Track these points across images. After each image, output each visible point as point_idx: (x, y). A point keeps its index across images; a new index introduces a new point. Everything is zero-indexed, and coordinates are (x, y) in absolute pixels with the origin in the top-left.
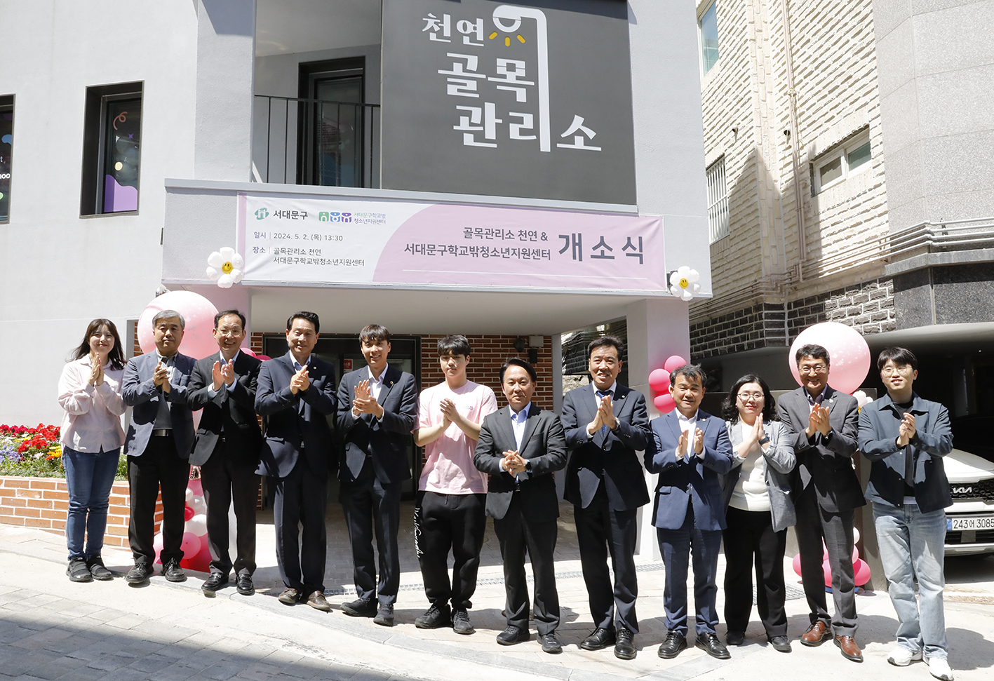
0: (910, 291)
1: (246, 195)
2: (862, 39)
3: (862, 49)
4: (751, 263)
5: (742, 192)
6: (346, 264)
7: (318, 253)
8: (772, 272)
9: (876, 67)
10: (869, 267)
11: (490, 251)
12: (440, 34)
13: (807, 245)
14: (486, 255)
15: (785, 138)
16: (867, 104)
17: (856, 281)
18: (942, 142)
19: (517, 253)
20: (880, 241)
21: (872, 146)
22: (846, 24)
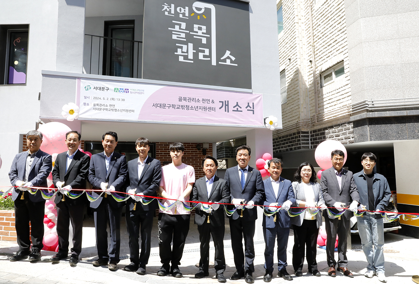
0: (360, 128)
1: (80, 79)
2: (341, 26)
3: (341, 30)
4: (296, 114)
5: (292, 85)
6: (126, 111)
7: (114, 107)
8: (304, 118)
9: (346, 37)
10: (344, 117)
11: (190, 107)
12: (170, 12)
13: (319, 107)
14: (188, 109)
15: (310, 63)
16: (343, 51)
17: (338, 123)
18: (372, 68)
19: (201, 108)
20: (348, 107)
21: (345, 69)
22: (335, 19)
